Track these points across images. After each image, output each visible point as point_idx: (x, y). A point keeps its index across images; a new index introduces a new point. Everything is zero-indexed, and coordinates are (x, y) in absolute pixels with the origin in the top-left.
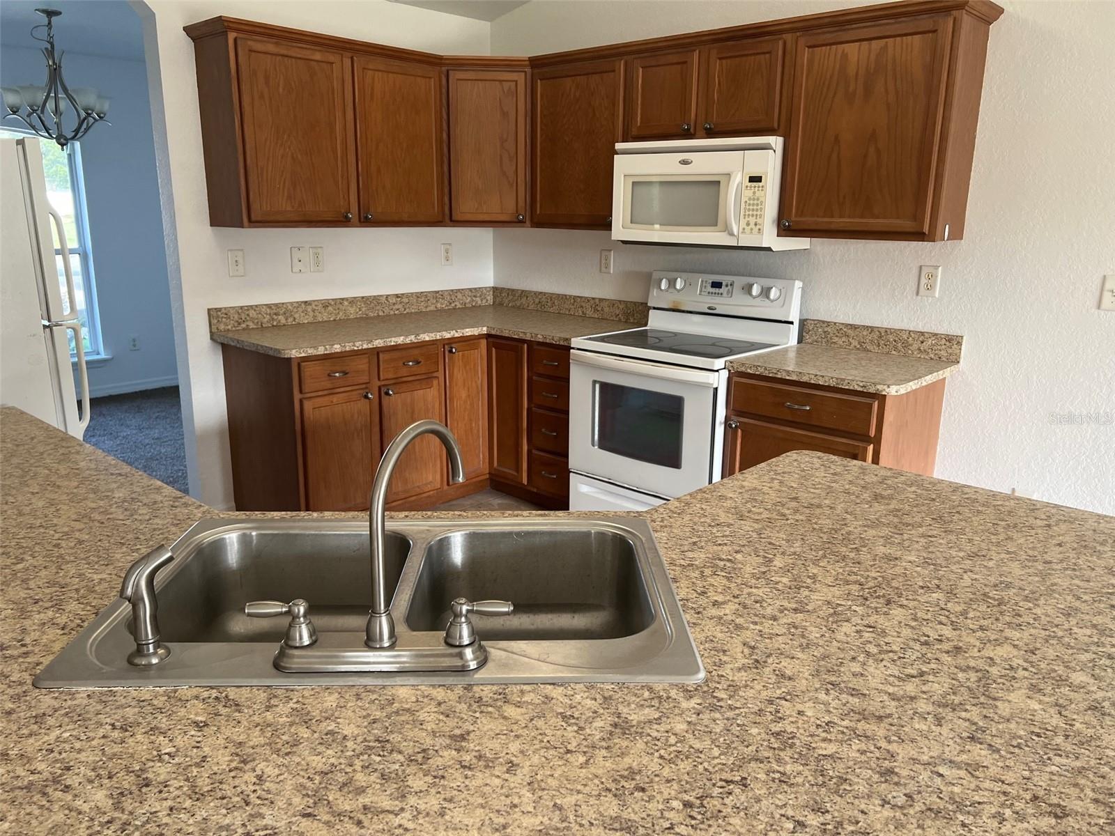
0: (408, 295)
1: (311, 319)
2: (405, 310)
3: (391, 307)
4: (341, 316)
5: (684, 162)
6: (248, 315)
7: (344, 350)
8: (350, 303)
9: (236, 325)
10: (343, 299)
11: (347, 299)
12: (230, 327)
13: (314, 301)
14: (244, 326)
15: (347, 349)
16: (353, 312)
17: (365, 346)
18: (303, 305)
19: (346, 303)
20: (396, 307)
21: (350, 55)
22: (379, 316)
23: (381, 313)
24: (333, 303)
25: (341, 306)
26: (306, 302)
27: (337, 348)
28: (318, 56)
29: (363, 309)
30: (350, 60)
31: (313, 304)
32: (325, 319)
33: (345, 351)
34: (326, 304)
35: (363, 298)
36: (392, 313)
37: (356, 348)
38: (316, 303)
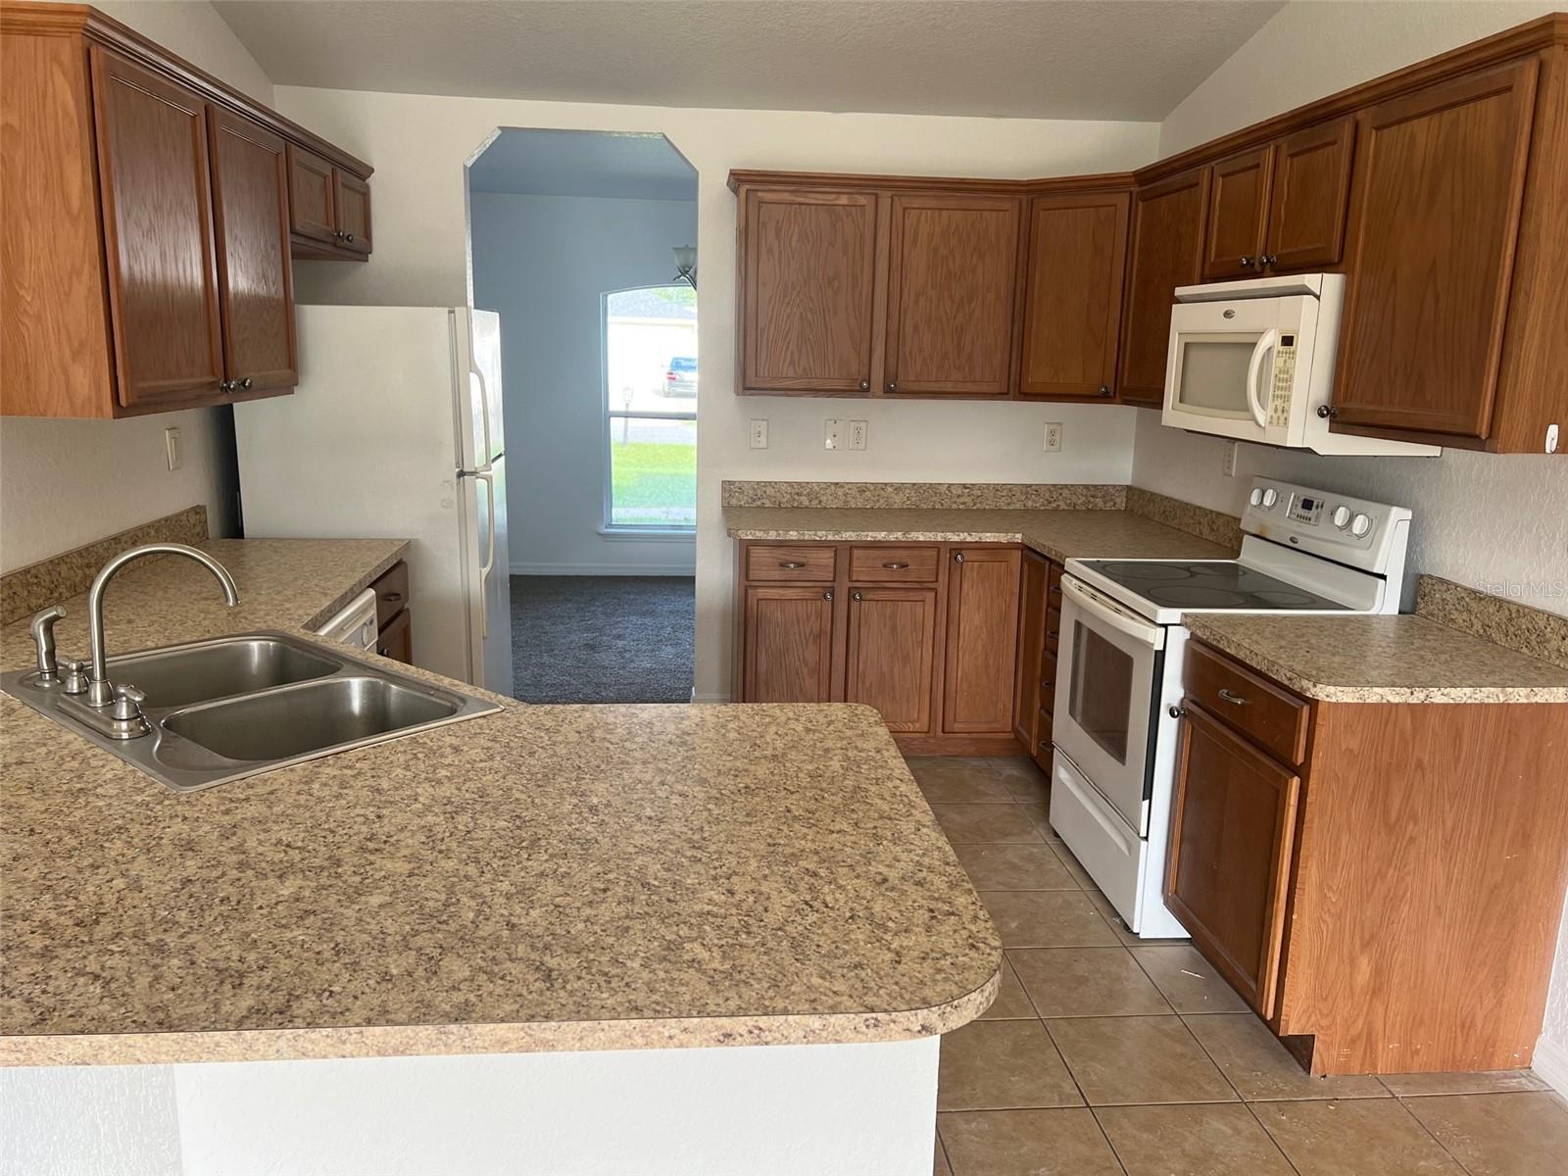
0: (981, 487)
1: (840, 504)
2: (975, 504)
3: (953, 500)
4: (882, 504)
5: (1228, 314)
6: (765, 492)
7: (801, 538)
8: (896, 489)
9: (750, 501)
10: (886, 484)
11: (892, 485)
12: (742, 503)
13: (848, 483)
14: (759, 503)
15: (807, 538)
16: (898, 501)
17: (830, 538)
18: (833, 487)
19: (890, 489)
20: (962, 500)
21: (889, 194)
22: (934, 509)
23: (938, 506)
24: (872, 488)
25: (882, 492)
26: (837, 484)
27: (793, 535)
28: (844, 200)
29: (913, 499)
30: (890, 200)
31: (847, 487)
32: (860, 505)
33: (803, 541)
34: (862, 488)
35: (914, 484)
36: (954, 506)
37: (818, 539)
38: (850, 486)
